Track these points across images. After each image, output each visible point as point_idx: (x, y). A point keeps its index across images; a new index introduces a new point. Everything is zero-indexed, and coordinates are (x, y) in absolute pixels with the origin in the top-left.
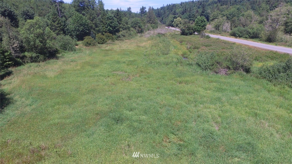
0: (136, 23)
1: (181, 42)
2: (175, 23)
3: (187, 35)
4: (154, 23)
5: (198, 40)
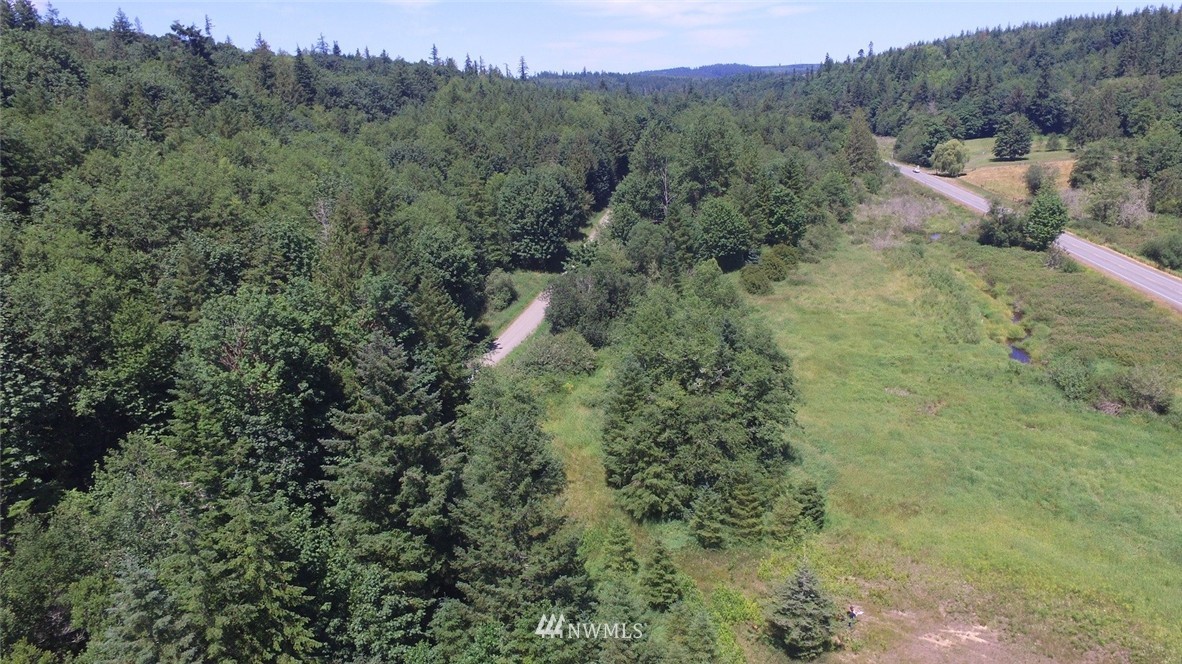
1: (992, 282)
2: (937, 157)
3: (1000, 244)
4: (871, 168)
5: (1041, 280)
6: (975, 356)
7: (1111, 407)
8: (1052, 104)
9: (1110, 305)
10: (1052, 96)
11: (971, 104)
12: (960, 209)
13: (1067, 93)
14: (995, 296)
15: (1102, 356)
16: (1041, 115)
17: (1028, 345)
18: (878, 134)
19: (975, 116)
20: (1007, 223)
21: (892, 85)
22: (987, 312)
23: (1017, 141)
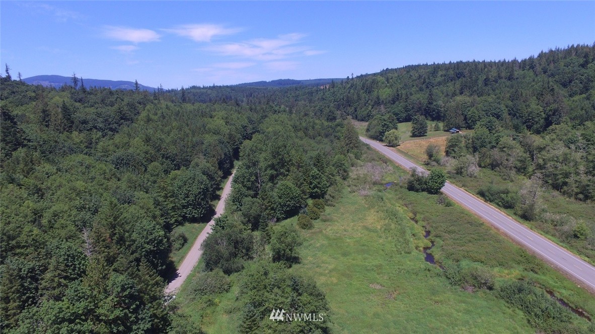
0: (340, 165)
1: (415, 214)
2: (386, 138)
3: (417, 191)
4: (356, 147)
5: (436, 212)
6: (410, 261)
7: (470, 289)
8: (435, 107)
9: (466, 225)
10: (435, 103)
11: (399, 107)
12: (398, 168)
13: (440, 103)
14: (416, 222)
15: (464, 257)
16: (430, 112)
17: (433, 252)
18: (358, 120)
19: (402, 112)
20: (419, 180)
21: (363, 95)
22: (414, 232)
23: (421, 128)
